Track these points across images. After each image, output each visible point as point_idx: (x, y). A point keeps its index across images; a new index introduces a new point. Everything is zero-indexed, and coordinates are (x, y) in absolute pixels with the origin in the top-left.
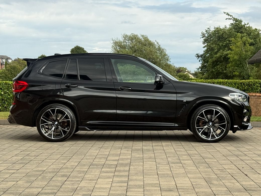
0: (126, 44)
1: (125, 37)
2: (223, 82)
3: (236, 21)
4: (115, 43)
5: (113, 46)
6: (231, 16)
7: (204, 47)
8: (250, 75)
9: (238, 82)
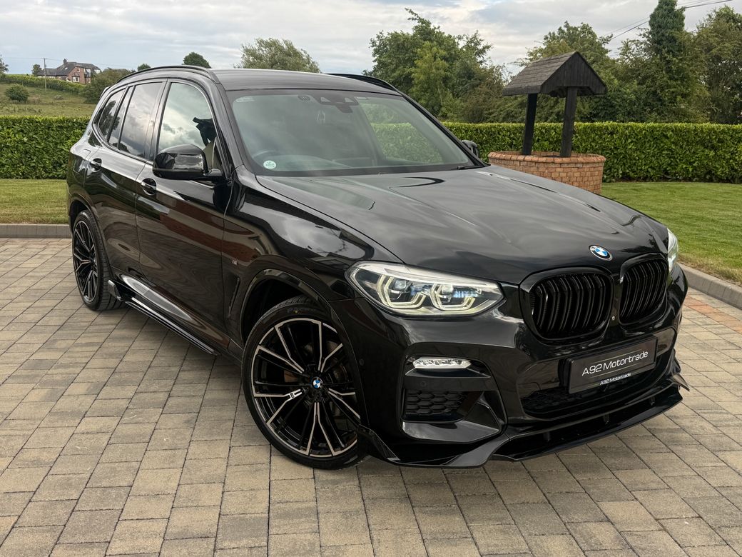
0: (262, 52)
1: (261, 42)
3: (422, 23)
4: (246, 51)
6: (416, 14)
7: (374, 61)
8: (442, 104)
9: (471, 128)
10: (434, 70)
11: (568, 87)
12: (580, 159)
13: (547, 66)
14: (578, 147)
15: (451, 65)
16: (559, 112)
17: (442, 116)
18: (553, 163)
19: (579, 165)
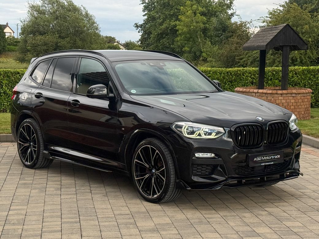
0: (45, 9)
2: (206, 71)
4: (31, 8)
5: (29, 11)
7: (144, 16)
8: (202, 51)
9: (224, 71)
10: (195, 24)
11: (283, 46)
12: (294, 91)
13: (270, 32)
14: (299, 84)
15: (209, 19)
16: (293, 58)
17: (203, 60)
18: (277, 94)
19: (293, 95)
